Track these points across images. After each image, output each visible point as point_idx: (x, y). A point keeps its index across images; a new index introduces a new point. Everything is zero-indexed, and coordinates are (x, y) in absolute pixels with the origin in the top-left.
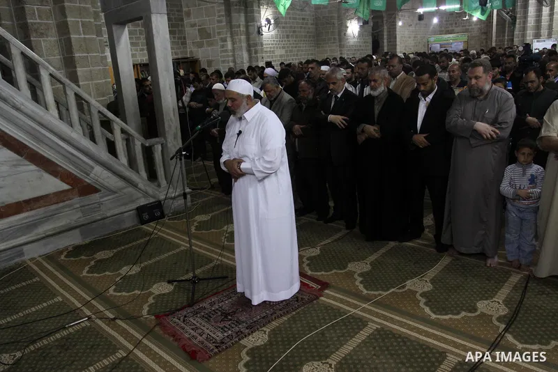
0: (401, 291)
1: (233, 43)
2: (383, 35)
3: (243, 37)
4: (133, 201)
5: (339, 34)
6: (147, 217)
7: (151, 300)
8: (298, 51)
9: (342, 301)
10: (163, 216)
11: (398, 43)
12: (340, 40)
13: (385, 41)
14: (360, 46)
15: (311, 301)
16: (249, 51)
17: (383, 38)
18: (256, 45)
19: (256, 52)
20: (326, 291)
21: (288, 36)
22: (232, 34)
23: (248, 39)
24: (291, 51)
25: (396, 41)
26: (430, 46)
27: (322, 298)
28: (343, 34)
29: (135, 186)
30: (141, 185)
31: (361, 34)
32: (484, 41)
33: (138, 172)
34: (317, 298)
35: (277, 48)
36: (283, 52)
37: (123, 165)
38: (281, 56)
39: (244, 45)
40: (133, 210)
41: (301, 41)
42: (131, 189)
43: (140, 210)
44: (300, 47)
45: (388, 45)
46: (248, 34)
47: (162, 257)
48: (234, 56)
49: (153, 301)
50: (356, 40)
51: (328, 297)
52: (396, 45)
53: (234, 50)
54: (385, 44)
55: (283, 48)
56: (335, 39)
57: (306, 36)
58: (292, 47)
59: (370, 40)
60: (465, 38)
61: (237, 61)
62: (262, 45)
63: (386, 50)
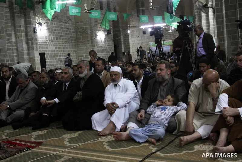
1: (16, 38)
2: (121, 42)
3: (23, 34)
5: (92, 37)
8: (64, 48)
11: (131, 47)
12: (92, 42)
13: (123, 45)
14: (106, 48)
16: (27, 43)
17: (121, 44)
18: (32, 39)
19: (32, 44)
21: (57, 39)
22: (15, 31)
23: (27, 36)
24: (59, 48)
25: (129, 46)
26: (150, 48)
28: (93, 38)
31: (106, 40)
35: (49, 45)
36: (54, 48)
38: (52, 51)
39: (24, 39)
41: (66, 42)
44: (66, 46)
45: (124, 48)
46: (26, 32)
48: (16, 46)
50: (103, 43)
52: (129, 48)
53: (16, 42)
54: (123, 47)
55: (54, 45)
56: (88, 41)
57: (69, 39)
58: (60, 46)
59: (112, 44)
60: (171, 43)
61: (19, 49)
62: (37, 43)
63: (123, 51)
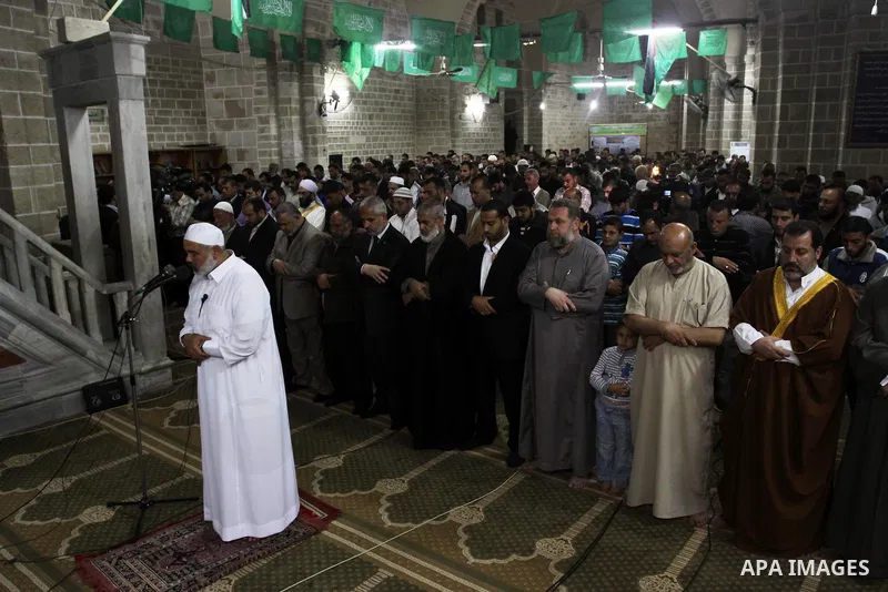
0: (438, 523)
1: (279, 127)
2: (522, 119)
3: (295, 118)
4: (77, 378)
5: (453, 113)
6: (99, 402)
7: (76, 533)
8: (386, 139)
9: (351, 537)
10: (125, 401)
11: (545, 132)
12: (453, 125)
13: (525, 128)
14: (486, 135)
15: (306, 537)
16: (304, 139)
17: (522, 125)
18: (314, 130)
19: (315, 141)
20: (334, 522)
21: (371, 117)
22: (277, 111)
23: (303, 122)
24: (375, 139)
25: (541, 129)
26: (591, 139)
27: (325, 533)
28: (457, 116)
29: (81, 354)
30: (91, 354)
31: (487, 117)
32: (675, 136)
33: (87, 331)
34: (318, 532)
35: (353, 133)
36: (362, 140)
37: (64, 323)
38: (359, 146)
39: (296, 129)
40: (74, 391)
41: (392, 124)
42: (74, 360)
43: (88, 391)
44: (390, 133)
45: (529, 135)
46: (303, 114)
47: (110, 466)
48: (279, 145)
49: (78, 535)
50: (479, 125)
51: (335, 530)
52: (541, 135)
53: (279, 137)
54: (526, 133)
55: (363, 133)
56: (444, 123)
57: (400, 118)
58: (378, 133)
59: (501, 126)
60: (643, 131)
61: (284, 153)
62: (324, 130)
63: (526, 141)
